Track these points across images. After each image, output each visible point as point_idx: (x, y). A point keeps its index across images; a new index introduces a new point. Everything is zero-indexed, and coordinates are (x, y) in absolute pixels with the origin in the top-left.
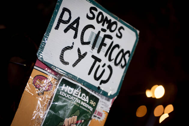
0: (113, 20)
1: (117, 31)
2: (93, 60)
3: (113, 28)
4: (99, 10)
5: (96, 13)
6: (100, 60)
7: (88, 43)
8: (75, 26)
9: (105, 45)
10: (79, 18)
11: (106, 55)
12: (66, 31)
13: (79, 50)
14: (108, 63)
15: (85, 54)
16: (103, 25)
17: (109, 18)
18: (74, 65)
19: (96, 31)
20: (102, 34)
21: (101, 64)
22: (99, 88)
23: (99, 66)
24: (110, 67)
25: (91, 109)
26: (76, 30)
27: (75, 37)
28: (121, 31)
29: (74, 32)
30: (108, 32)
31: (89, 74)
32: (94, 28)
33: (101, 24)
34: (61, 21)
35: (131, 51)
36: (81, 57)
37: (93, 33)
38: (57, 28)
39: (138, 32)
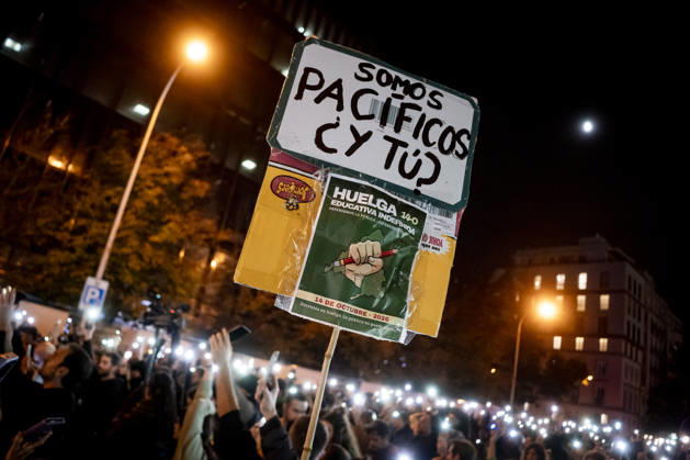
0: (413, 81)
1: (427, 98)
2: (390, 145)
3: (418, 92)
4: (378, 67)
5: (374, 73)
6: (405, 145)
7: (371, 117)
8: (335, 92)
9: (409, 120)
10: (340, 81)
11: (415, 135)
12: (318, 100)
13: (353, 129)
14: (424, 149)
15: (369, 135)
16: (394, 88)
17: (404, 78)
18: (349, 153)
19: (382, 98)
20: (396, 103)
21: (410, 151)
22: (417, 192)
23: (405, 155)
24: (429, 155)
25: (412, 231)
26: (339, 98)
27: (340, 108)
28: (437, 97)
29: (335, 102)
30: (408, 99)
31: (387, 166)
32: (377, 94)
33: (389, 87)
34: (303, 86)
35: (470, 129)
36: (361, 140)
37: (375, 102)
38: (299, 96)
39: (476, 100)
